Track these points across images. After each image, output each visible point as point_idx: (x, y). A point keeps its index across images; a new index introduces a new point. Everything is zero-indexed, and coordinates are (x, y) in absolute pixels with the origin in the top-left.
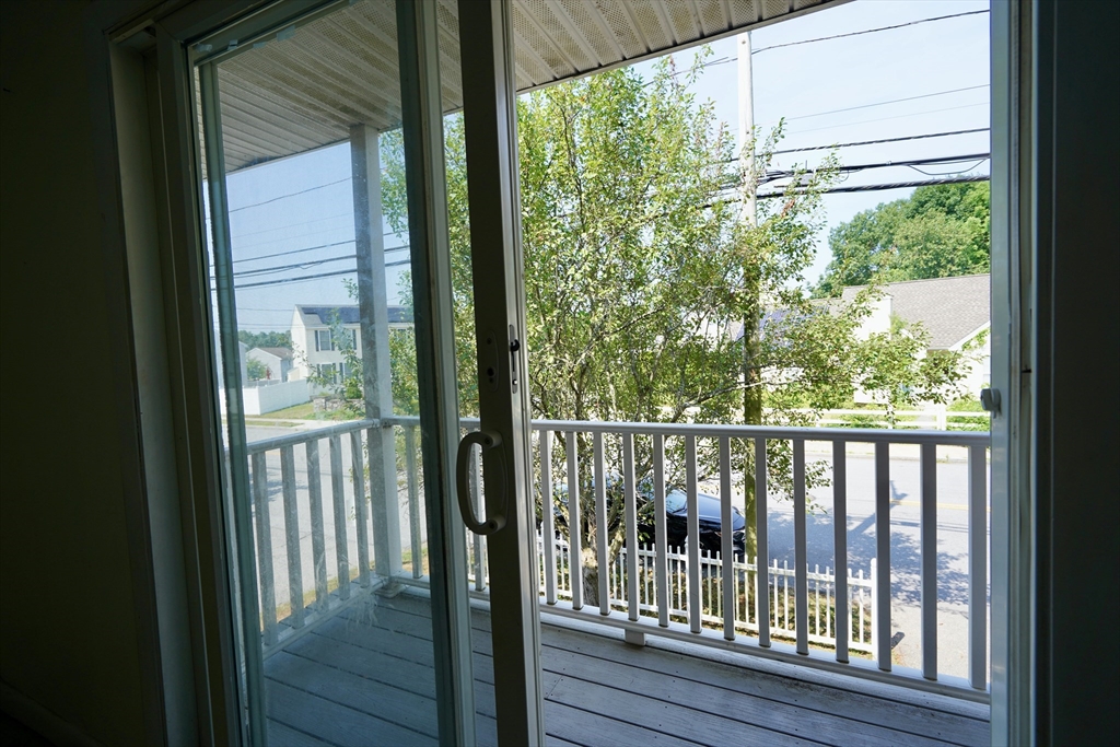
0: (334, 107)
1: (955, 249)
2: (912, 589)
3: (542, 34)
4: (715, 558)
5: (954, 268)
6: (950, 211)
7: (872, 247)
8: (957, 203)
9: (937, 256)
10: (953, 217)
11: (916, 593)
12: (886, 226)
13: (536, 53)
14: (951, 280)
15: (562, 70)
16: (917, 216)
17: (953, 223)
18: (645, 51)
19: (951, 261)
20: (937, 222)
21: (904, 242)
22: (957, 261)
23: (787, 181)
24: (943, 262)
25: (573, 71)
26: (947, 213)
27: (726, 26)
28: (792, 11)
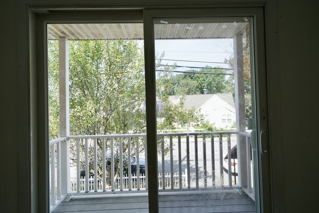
0: (59, 31)
1: (193, 88)
2: (193, 177)
3: (138, 29)
4: (143, 176)
5: (193, 93)
6: (192, 78)
7: (175, 85)
8: (193, 76)
9: (189, 89)
10: (192, 80)
11: (195, 178)
12: (178, 80)
13: (133, 32)
14: (192, 96)
15: (137, 37)
16: (185, 79)
17: (192, 81)
18: (159, 38)
19: (192, 91)
20: (189, 81)
21: (182, 85)
22: (193, 91)
23: (163, 67)
24: (191, 91)
25: (140, 38)
26: (191, 79)
27: (179, 38)
28: (193, 38)
